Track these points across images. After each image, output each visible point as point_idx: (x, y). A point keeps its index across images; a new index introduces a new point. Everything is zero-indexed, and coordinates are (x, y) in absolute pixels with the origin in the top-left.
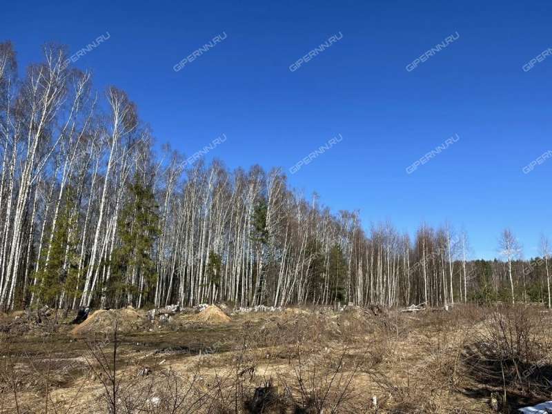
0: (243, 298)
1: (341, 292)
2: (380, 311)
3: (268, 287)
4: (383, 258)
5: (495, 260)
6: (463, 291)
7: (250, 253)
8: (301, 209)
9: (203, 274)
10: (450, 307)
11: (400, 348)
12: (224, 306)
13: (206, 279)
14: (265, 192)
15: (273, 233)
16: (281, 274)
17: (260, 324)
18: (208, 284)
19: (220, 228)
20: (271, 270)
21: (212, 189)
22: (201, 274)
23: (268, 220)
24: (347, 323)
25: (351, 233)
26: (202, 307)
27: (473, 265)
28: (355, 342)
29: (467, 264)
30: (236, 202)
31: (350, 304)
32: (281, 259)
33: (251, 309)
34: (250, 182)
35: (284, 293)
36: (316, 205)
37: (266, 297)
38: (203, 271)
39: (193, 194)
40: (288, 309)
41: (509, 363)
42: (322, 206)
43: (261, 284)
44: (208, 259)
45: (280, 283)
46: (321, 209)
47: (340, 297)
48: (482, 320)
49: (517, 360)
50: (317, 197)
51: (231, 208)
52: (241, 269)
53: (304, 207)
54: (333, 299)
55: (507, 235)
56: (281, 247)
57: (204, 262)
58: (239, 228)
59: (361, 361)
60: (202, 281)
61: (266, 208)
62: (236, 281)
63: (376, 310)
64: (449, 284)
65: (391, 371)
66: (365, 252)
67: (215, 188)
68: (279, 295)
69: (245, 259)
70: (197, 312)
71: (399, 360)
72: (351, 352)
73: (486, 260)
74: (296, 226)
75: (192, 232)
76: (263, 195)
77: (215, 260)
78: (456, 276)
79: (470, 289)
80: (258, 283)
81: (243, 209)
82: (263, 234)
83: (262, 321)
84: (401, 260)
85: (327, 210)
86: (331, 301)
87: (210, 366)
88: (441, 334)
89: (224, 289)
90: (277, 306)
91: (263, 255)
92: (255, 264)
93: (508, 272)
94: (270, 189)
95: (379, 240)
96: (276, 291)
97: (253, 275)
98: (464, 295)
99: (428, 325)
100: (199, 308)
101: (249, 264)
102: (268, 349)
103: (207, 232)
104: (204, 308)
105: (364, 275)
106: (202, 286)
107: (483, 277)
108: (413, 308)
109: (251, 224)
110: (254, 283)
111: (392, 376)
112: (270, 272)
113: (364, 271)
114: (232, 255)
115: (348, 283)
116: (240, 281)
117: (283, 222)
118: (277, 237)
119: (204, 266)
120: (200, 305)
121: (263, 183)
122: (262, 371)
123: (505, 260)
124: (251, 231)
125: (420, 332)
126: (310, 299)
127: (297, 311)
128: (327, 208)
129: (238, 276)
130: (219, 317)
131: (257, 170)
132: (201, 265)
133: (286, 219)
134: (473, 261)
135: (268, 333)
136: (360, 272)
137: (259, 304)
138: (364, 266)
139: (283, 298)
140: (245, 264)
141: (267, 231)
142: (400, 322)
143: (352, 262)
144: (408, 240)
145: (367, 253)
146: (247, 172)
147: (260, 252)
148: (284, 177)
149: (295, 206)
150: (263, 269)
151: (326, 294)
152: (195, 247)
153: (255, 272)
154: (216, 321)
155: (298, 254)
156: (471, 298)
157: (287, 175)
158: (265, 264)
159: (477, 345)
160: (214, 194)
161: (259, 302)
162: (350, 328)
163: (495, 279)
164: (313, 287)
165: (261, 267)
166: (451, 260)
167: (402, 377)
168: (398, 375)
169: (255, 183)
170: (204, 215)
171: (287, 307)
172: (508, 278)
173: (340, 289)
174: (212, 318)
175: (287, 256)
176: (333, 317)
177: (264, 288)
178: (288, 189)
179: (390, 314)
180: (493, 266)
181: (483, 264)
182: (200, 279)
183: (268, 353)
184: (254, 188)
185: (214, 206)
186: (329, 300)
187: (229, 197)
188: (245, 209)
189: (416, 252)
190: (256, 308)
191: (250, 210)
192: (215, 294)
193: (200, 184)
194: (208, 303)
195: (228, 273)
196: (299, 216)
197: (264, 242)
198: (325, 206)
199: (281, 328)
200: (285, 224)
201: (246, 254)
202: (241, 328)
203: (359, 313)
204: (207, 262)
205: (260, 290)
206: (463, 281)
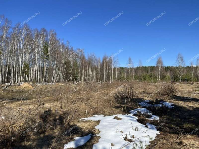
0: (39, 80)
1: (76, 78)
2: (90, 84)
3: (49, 76)
4: (91, 66)
5: (126, 67)
6: (116, 77)
7: (41, 63)
8: (62, 47)
9: (21, 71)
10: (111, 82)
11: (96, 95)
12: (31, 83)
13: (23, 73)
14: (47, 40)
15: (51, 55)
16: (54, 71)
17: (46, 89)
18: (24, 75)
19: (28, 52)
20: (50, 70)
21: (24, 36)
22: (20, 71)
23: (49, 51)
24: (78, 88)
25: (81, 57)
26: (21, 83)
27: (119, 69)
28: (81, 94)
29: (118, 68)
30: (35, 42)
31: (80, 82)
32: (54, 66)
33: (42, 84)
34: (41, 35)
35: (55, 78)
36: (68, 46)
37: (48, 80)
38: (21, 70)
39: (15, 38)
40: (57, 84)
41: (127, 98)
42: (70, 47)
43: (46, 75)
44: (23, 65)
45: (53, 74)
46: (70, 48)
47: (76, 79)
48: (120, 85)
49: (130, 97)
50: (68, 43)
51: (33, 45)
52: (38, 69)
53: (63, 46)
54: (74, 80)
55: (130, 59)
56: (54, 61)
57: (22, 66)
58: (37, 53)
59: (83, 100)
60: (21, 74)
61: (48, 46)
62: (36, 74)
63: (88, 83)
64: (112, 75)
65: (92, 103)
66: (85, 64)
67: (25, 36)
68: (53, 79)
69: (40, 66)
70: (19, 85)
71: (95, 99)
72: (79, 97)
73: (123, 67)
74: (60, 53)
75: (16, 54)
76: (47, 41)
77: (26, 65)
78: (114, 72)
79: (118, 76)
80: (45, 75)
81: (38, 46)
82: (47, 56)
83: (47, 88)
84: (97, 67)
85: (72, 48)
86: (73, 81)
87: (25, 105)
88: (108, 90)
89: (30, 76)
90: (53, 83)
91: (47, 64)
92: (44, 67)
93: (129, 71)
94: (49, 38)
95: (91, 59)
96: (52, 77)
97: (43, 72)
98: (116, 79)
99: (104, 87)
100: (20, 84)
101: (41, 67)
102: (49, 98)
103: (23, 54)
104: (22, 84)
105: (85, 72)
106: (21, 75)
107: (122, 72)
108: (100, 83)
109: (42, 52)
110: (43, 74)
111: (93, 104)
112: (50, 71)
113: (85, 70)
114: (34, 64)
115: (79, 74)
116: (38, 74)
117: (55, 52)
118: (52, 57)
119: (22, 68)
120: (20, 83)
121: (47, 36)
122: (47, 105)
123: (128, 67)
124: (42, 55)
125: (102, 90)
126: (65, 80)
127: (60, 84)
128: (72, 47)
129: (37, 72)
130: (29, 87)
131: (44, 30)
132: (20, 67)
133: (56, 50)
134: (119, 68)
135: (49, 92)
136: (83, 70)
137: (45, 82)
138: (85, 69)
139: (55, 80)
140: (40, 67)
141: (48, 55)
142: (96, 87)
143: (81, 67)
144: (100, 60)
145: (86, 64)
146: (39, 30)
147: (46, 63)
148: (55, 34)
149: (60, 46)
150: (47, 69)
151: (71, 78)
152: (17, 60)
153: (43, 70)
154: (28, 88)
155: (61, 64)
156: (118, 79)
157: (56, 33)
158: (47, 68)
159: (119, 93)
160: (25, 38)
161: (45, 81)
162: (79, 89)
163: (125, 73)
164: (66, 76)
165: (46, 68)
166: (113, 67)
167: (96, 104)
168: (94, 103)
169: (43, 36)
170: (21, 47)
171: (56, 83)
172: (129, 73)
173: (76, 76)
174: (26, 87)
175: (57, 64)
176: (73, 86)
177: (47, 76)
178: (57, 39)
179: (93, 85)
180: (125, 69)
181: (122, 69)
182: (20, 73)
183: (49, 99)
184: (43, 37)
185: (25, 44)
186: (72, 80)
187: (32, 40)
188: (39, 45)
189: (102, 64)
190: (44, 84)
191: (41, 46)
192: (27, 79)
193: (19, 34)
194: (24, 82)
195: (32, 71)
196: (61, 50)
197: (47, 59)
198: (71, 47)
199: (54, 90)
200: (56, 53)
201: (40, 64)
202: (38, 91)
203: (82, 85)
204: (23, 66)
205: (46, 77)
206: (116, 74)
